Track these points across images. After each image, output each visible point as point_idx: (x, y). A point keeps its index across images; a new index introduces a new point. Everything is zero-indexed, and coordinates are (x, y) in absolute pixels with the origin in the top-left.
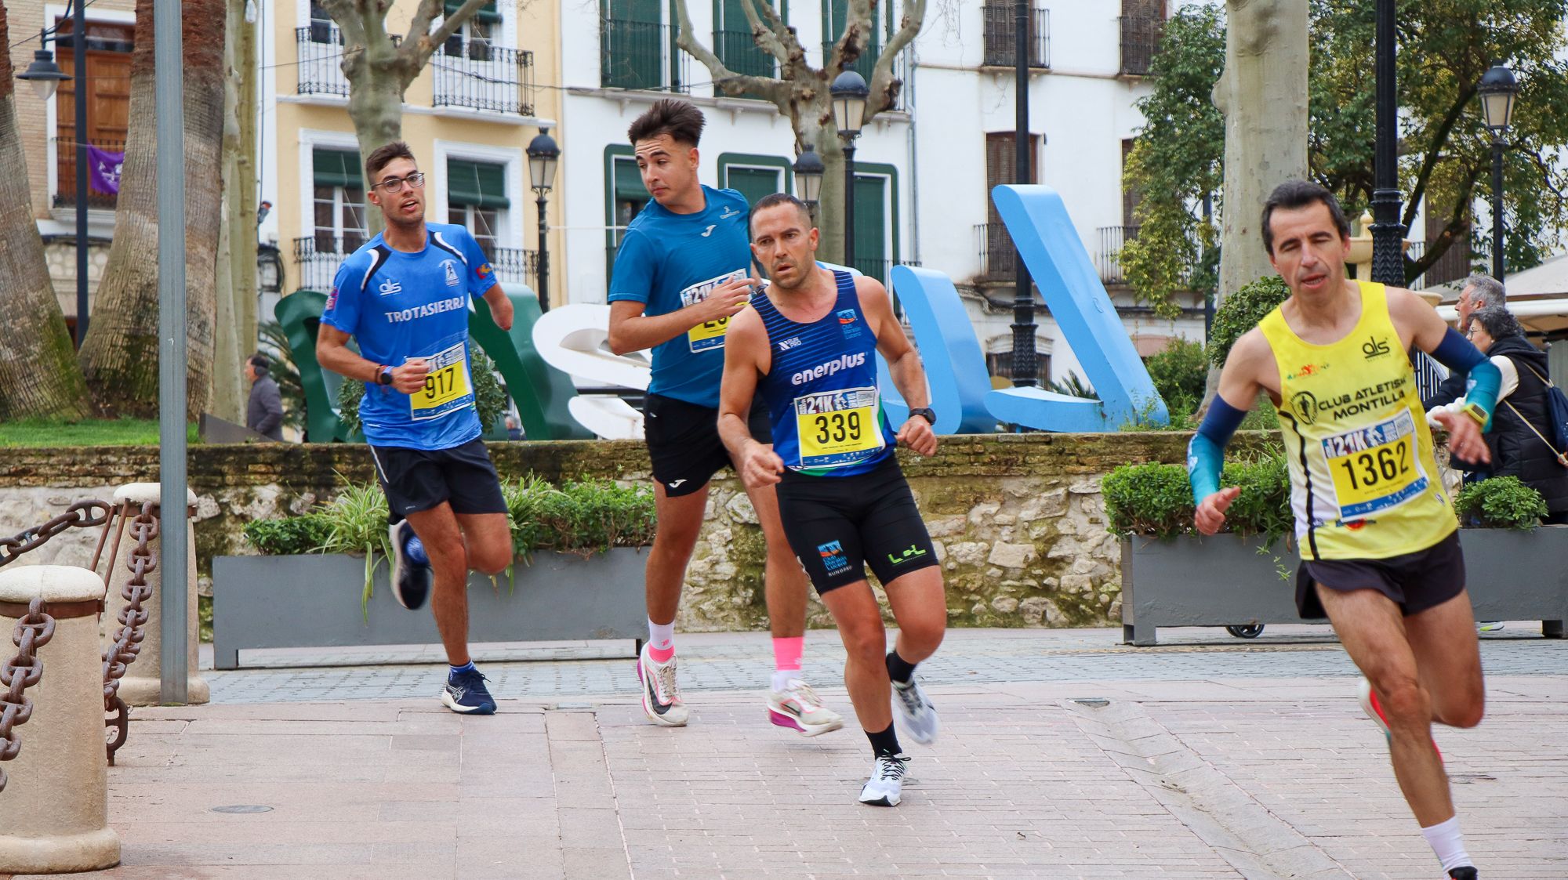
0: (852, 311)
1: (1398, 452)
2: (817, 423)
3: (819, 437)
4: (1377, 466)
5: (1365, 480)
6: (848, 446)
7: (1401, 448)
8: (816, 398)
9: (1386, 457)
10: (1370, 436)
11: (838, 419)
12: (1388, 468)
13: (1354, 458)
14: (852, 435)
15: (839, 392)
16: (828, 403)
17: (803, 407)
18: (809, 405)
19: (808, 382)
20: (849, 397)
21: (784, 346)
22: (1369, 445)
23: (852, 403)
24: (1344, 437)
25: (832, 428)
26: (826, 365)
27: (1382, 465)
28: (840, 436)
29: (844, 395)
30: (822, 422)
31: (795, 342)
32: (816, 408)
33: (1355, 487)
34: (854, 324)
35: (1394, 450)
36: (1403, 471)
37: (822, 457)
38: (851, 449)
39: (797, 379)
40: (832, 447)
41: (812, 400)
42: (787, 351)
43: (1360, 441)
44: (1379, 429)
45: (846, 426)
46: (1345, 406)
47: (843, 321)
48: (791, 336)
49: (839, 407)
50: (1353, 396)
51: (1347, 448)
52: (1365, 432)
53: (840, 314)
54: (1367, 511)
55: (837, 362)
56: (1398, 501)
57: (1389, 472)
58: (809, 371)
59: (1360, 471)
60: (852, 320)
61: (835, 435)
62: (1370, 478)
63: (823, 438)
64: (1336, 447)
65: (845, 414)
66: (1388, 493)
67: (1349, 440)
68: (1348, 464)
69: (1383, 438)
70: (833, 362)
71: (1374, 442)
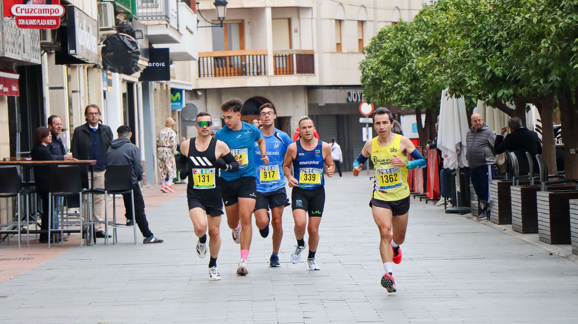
0: (319, 151)
1: (394, 176)
2: (305, 175)
3: (305, 179)
4: (389, 178)
5: (386, 181)
6: (311, 182)
7: (395, 175)
8: (305, 169)
9: (391, 177)
10: (388, 171)
11: (310, 175)
12: (391, 179)
13: (383, 176)
14: (313, 180)
15: (311, 168)
16: (308, 171)
17: (302, 171)
18: (303, 171)
19: (303, 165)
20: (314, 170)
21: (300, 154)
22: (387, 173)
23: (314, 172)
24: (382, 170)
25: (308, 177)
26: (309, 162)
27: (390, 178)
28: (310, 179)
29: (312, 169)
30: (306, 175)
31: (303, 154)
32: (305, 172)
33: (383, 183)
34: (319, 154)
35: (393, 175)
36: (395, 181)
37: (305, 184)
38: (312, 183)
39: (301, 163)
40: (307, 182)
41: (304, 170)
42: (300, 156)
43: (385, 172)
44: (390, 169)
45: (312, 177)
46: (383, 162)
47: (316, 152)
48: (302, 152)
49: (311, 172)
50: (385, 160)
51: (382, 173)
52: (387, 170)
53: (316, 150)
54: (385, 189)
55: (312, 162)
56: (393, 188)
57: (392, 180)
58: (304, 162)
59: (385, 179)
60: (318, 153)
61: (309, 179)
62: (387, 181)
63: (306, 179)
64: (380, 172)
65: (312, 174)
66: (391, 185)
67: (383, 171)
68: (382, 177)
69: (391, 172)
70: (311, 162)
71: (388, 173)
